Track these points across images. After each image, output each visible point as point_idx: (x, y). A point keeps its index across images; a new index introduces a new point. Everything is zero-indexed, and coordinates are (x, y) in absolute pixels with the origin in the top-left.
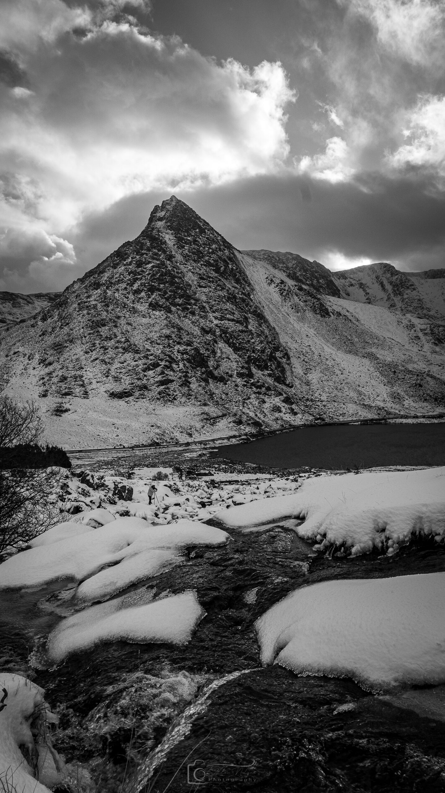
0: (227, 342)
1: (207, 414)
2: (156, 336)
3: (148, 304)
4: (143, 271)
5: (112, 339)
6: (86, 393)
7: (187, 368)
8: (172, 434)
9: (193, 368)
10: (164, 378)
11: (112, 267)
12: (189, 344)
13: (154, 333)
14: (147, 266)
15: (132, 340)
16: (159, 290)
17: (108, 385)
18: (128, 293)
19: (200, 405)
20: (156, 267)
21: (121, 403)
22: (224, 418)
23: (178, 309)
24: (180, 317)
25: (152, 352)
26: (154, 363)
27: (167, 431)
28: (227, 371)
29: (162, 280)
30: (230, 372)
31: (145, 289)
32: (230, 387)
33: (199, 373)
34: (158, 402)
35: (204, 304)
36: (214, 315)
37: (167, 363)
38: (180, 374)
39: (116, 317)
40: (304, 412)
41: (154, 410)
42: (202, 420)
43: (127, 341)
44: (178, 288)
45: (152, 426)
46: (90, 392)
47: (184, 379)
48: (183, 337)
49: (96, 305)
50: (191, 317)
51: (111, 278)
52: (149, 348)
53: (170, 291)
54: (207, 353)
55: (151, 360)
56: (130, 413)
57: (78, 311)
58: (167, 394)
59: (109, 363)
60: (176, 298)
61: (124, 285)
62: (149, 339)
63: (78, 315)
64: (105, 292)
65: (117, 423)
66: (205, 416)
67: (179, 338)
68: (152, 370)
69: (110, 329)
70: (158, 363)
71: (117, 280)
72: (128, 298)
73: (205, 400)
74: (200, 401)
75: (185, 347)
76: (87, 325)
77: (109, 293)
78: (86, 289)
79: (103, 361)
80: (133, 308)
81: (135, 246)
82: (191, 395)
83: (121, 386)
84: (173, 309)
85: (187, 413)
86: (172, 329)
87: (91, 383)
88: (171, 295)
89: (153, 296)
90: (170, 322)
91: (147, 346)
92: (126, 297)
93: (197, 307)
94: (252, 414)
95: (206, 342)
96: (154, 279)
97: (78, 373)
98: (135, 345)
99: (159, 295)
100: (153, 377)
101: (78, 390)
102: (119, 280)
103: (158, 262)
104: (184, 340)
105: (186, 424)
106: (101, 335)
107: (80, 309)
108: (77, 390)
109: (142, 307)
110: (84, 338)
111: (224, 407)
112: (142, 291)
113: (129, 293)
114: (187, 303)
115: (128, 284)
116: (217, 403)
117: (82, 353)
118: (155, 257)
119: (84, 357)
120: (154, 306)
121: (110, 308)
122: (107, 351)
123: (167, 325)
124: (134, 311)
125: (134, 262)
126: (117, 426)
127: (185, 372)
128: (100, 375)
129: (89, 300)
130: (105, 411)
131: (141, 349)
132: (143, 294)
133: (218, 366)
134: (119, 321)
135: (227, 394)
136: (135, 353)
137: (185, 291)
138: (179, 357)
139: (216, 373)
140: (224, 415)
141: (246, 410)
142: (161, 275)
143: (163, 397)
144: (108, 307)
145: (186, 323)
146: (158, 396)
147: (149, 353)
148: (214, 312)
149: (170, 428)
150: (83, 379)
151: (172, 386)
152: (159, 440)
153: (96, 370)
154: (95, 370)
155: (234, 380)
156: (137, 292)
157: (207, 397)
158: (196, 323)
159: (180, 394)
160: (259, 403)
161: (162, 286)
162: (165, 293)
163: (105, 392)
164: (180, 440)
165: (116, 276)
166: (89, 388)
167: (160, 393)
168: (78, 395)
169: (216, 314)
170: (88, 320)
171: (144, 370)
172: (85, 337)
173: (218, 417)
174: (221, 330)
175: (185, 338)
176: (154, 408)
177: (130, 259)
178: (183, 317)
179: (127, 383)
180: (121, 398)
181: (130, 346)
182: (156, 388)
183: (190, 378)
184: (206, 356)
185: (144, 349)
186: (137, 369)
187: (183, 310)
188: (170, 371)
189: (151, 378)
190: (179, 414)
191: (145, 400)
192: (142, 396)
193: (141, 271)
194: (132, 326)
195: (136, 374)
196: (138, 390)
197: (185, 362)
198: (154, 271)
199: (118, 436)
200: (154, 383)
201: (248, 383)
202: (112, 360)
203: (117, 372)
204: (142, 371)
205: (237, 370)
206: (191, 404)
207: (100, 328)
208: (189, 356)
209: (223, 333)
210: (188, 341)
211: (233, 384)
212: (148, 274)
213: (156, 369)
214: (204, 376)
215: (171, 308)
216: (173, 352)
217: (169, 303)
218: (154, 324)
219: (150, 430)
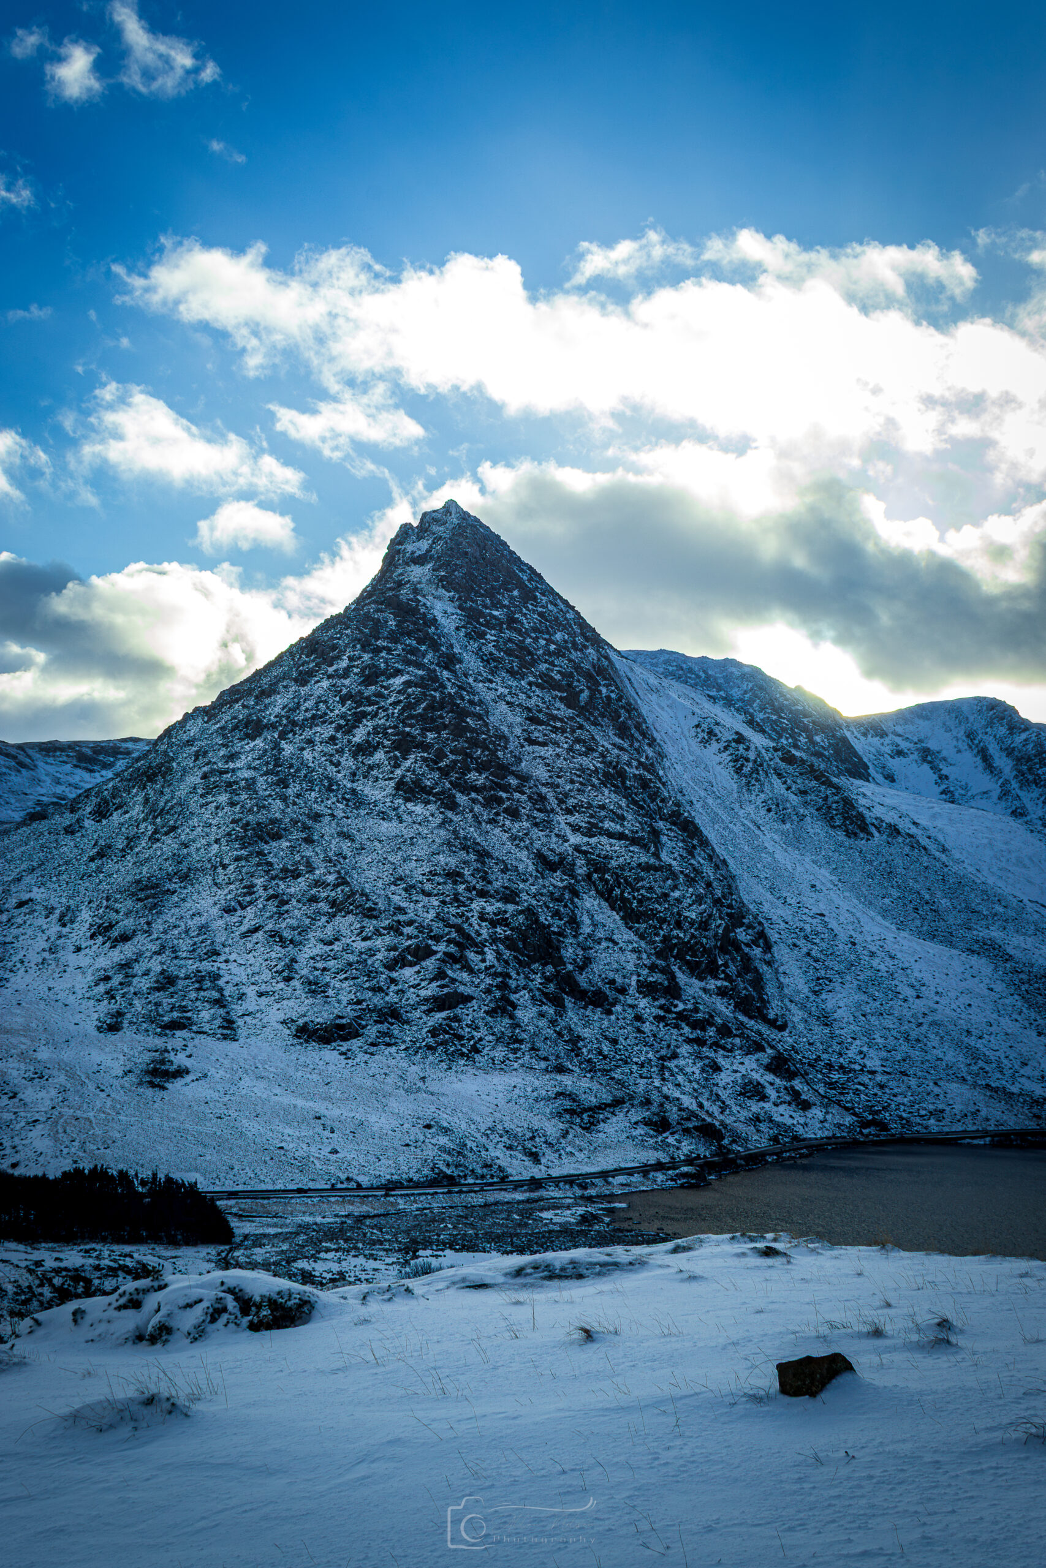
0: (606, 895)
1: (572, 1097)
2: (420, 871)
3: (392, 783)
4: (380, 695)
5: (299, 876)
6: (229, 1023)
7: (507, 962)
8: (483, 1153)
9: (520, 963)
10: (446, 990)
11: (296, 680)
12: (510, 896)
13: (414, 864)
14: (391, 681)
15: (356, 880)
16: (424, 747)
17: (291, 1003)
18: (337, 751)
19: (546, 1070)
20: (416, 686)
21: (328, 1056)
22: (617, 1110)
23: (474, 801)
24: (480, 823)
25: (411, 915)
26: (418, 947)
27: (469, 1144)
28: (611, 975)
29: (433, 720)
30: (619, 980)
31: (386, 743)
32: (621, 1023)
33: (538, 979)
34: (431, 1058)
35: (544, 790)
36: (571, 819)
37: (452, 949)
38: (488, 981)
39: (308, 816)
40: (828, 1102)
41: (423, 1079)
42: (559, 1115)
43: (342, 881)
44: (474, 743)
45: (428, 1127)
46: (240, 1022)
47: (498, 994)
48: (492, 877)
49: (253, 780)
50: (508, 823)
51: (293, 710)
52: (404, 905)
53: (451, 752)
54: (556, 925)
55: (410, 937)
56: (360, 1087)
57: (202, 796)
58: (455, 1035)
59: (292, 941)
60: (470, 771)
61: (327, 731)
62: (401, 879)
63: (202, 806)
64: (276, 746)
65: (326, 1113)
66: (568, 1104)
67: (484, 879)
68: (412, 965)
69: (292, 848)
70: (428, 946)
71: (309, 715)
72: (337, 764)
73: (558, 1057)
74: (546, 1059)
75: (499, 905)
76: (229, 834)
77: (288, 749)
78: (224, 736)
79: (276, 936)
80: (354, 791)
81: (358, 629)
82: (521, 1042)
83: (327, 1007)
84: (461, 799)
85: (517, 1091)
86: (464, 854)
87: (242, 996)
88: (455, 762)
89: (408, 763)
90: (455, 832)
91: (395, 899)
92: (332, 763)
93: (524, 797)
94: (688, 1102)
95: (552, 894)
96: (411, 717)
97: (206, 966)
98: (363, 894)
99: (424, 760)
100: (414, 987)
101: (205, 1015)
102: (314, 717)
103: (421, 673)
104: (497, 885)
105: (520, 1120)
106: (270, 864)
107: (208, 791)
108: (203, 1014)
109: (378, 792)
110: (220, 870)
111: (613, 1078)
112: (376, 748)
113: (340, 752)
114: (496, 784)
115: (339, 728)
116: (591, 1068)
117: (215, 911)
118: (412, 658)
119: (221, 923)
120: (410, 790)
121: (291, 791)
122: (285, 908)
123: (448, 844)
124: (356, 800)
125: (356, 670)
126: (328, 1123)
127: (500, 974)
128: (266, 975)
129: (231, 765)
130: (288, 1079)
131: (381, 905)
132: (379, 756)
133: (588, 961)
134: (317, 826)
135: (615, 1042)
136: (365, 916)
137: (493, 753)
138: (485, 933)
139: (582, 980)
140: (618, 1103)
141: (669, 1090)
142: (431, 707)
143: (444, 1043)
144: (287, 787)
145: (497, 839)
146: (431, 1041)
147: (402, 918)
148: (569, 812)
149: (478, 1135)
150: (221, 983)
151: (470, 1013)
152: (452, 1168)
153: (256, 961)
154: (253, 961)
155: (630, 1001)
156: (364, 749)
157: (562, 1048)
158: (522, 840)
159: (491, 1038)
160: (703, 1070)
161: (431, 736)
162: (440, 755)
163: (284, 1022)
164: (510, 1171)
165: (307, 705)
166: (238, 1009)
167: (434, 1032)
168: (206, 1028)
169: (577, 818)
170: (233, 822)
171: (391, 966)
172: (225, 867)
173: (602, 1107)
174: (589, 862)
175: (497, 880)
176: (422, 1075)
177: (344, 663)
178: (487, 823)
179: (345, 1000)
180: (327, 1041)
181: (349, 897)
182: (424, 1016)
183: (515, 993)
184: (554, 933)
185: (389, 905)
186: (369, 962)
187: (489, 802)
188: (461, 969)
189: (410, 987)
190: (492, 1092)
191: (393, 1049)
192: (387, 1039)
193: (375, 695)
194: (353, 841)
195: (369, 976)
196: (376, 1022)
197: (501, 947)
198: (409, 695)
199: (337, 1152)
200: (418, 1003)
201: (669, 1011)
202: (299, 934)
203: (316, 969)
204: (386, 967)
205: (639, 975)
206: (522, 1066)
207: (266, 843)
208: (512, 929)
209: (596, 871)
210: (506, 888)
211: (630, 1014)
212: (395, 704)
213: (424, 964)
214: (551, 987)
215: (454, 797)
216: (468, 919)
217: (451, 783)
218: (412, 838)
219: (422, 1138)
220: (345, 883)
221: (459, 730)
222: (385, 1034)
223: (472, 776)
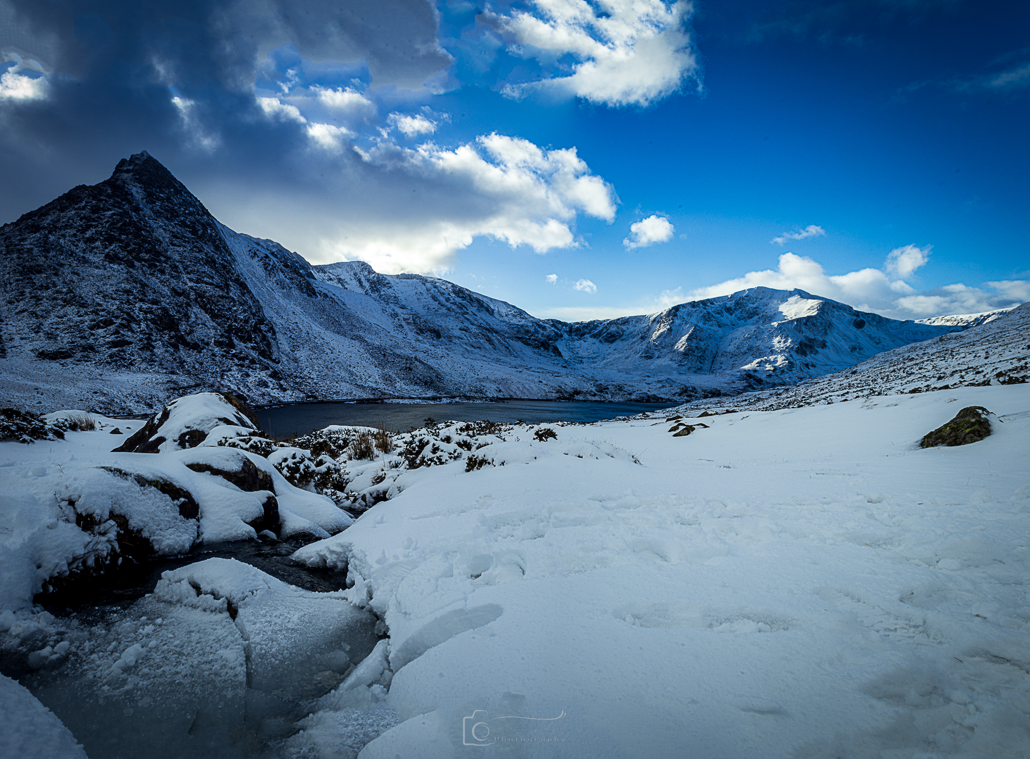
0: (204, 307)
1: (175, 383)
2: (111, 289)
3: (103, 255)
4: (100, 218)
5: (49, 289)
6: (2, 351)
7: (151, 329)
8: (123, 404)
9: (158, 330)
10: (118, 339)
11: (59, 210)
12: (155, 302)
13: (108, 286)
14: (105, 213)
15: (78, 292)
16: (121, 241)
17: (37, 342)
18: (77, 240)
19: (166, 373)
20: (118, 215)
21: (54, 366)
22: (197, 389)
23: (143, 265)
24: (146, 274)
25: (104, 307)
26: (106, 320)
27: (116, 400)
28: (203, 338)
29: (125, 230)
30: (206, 340)
31: (101, 238)
32: (206, 356)
33: (167, 337)
34: (108, 367)
35: (177, 264)
36: (189, 276)
37: (124, 322)
38: (141, 336)
39: (57, 265)
40: (294, 389)
41: (101, 375)
42: (168, 390)
43: (70, 291)
44: (145, 241)
46: (9, 350)
47: (145, 342)
48: (147, 294)
49: (32, 249)
50: (159, 275)
51: (57, 222)
52: (100, 303)
53: (133, 244)
54: (177, 316)
56: (66, 377)
57: (5, 255)
58: (122, 358)
59: (41, 316)
60: (142, 253)
61: (73, 231)
62: (101, 292)
63: (4, 259)
64: (46, 236)
65: (42, 387)
66: (172, 385)
67: (143, 294)
68: (102, 328)
69: (47, 278)
70: (112, 320)
71: (64, 224)
72: (77, 246)
73: (172, 368)
74: (166, 369)
75: (150, 305)
76: (15, 270)
77: (52, 238)
79: (34, 314)
80: (83, 257)
81: (92, 191)
83: (56, 344)
84: (137, 264)
85: (148, 380)
86: (134, 284)
87: (12, 339)
88: (135, 248)
89: (111, 247)
90: (132, 277)
91: (97, 300)
92: (74, 245)
93: (168, 266)
94: (233, 387)
95: (177, 304)
96: (115, 228)
98: (80, 297)
99: (120, 246)
100: (103, 337)
102: (66, 225)
103: (121, 211)
105: (144, 392)
106: (35, 283)
107: (8, 253)
109: (96, 258)
110: (8, 286)
111: (198, 377)
112: (96, 240)
113: (79, 241)
114: (155, 260)
115: (78, 231)
116: (189, 373)
117: (3, 303)
118: (117, 205)
119: (6, 308)
120: (112, 259)
121: (50, 254)
122: (40, 302)
123: (127, 279)
124: (85, 261)
125: (89, 207)
126: (41, 391)
127: (148, 334)
128: (26, 330)
129: (22, 243)
130: (27, 373)
131: (89, 302)
132: (98, 243)
133: (191, 332)
134: (62, 269)
135: (202, 364)
136: (80, 306)
137: (154, 247)
138: (141, 317)
139: (188, 339)
140: (197, 385)
141: (226, 382)
142: (125, 224)
143: (115, 361)
144: (49, 252)
145: (154, 281)
146: (109, 360)
147: (99, 308)
148: (188, 273)
149: (122, 397)
150: (2, 333)
151: (129, 349)
152: (103, 410)
153: (22, 324)
154: (20, 324)
155: (210, 348)
156: (91, 240)
157: (175, 365)
158: (165, 282)
159: (140, 359)
160: (242, 376)
161: (123, 237)
162: (128, 245)
163: (32, 351)
164: (134, 411)
165: (64, 220)
166: (9, 344)
167: (111, 356)
169: (192, 276)
170: (17, 265)
172: (11, 284)
173: (189, 387)
174: (196, 294)
175: (150, 296)
176: (100, 373)
177: (84, 204)
178: (149, 275)
179: (65, 341)
180: (54, 359)
181: (73, 298)
182: (107, 350)
183: (155, 342)
184: (176, 319)
185: (94, 302)
186: (81, 326)
187: (150, 267)
188: (128, 331)
189: (101, 337)
190: (135, 381)
191: (89, 363)
192: (86, 359)
193: (97, 218)
194: (79, 276)
195: (80, 332)
196: (81, 351)
197: (149, 323)
198: (114, 219)
199: (40, 403)
200: (104, 344)
201: (228, 353)
202: (46, 313)
203: (52, 328)
204: (89, 328)
205: (215, 338)
206: (154, 371)
207: (34, 274)
208: (155, 315)
209: (199, 297)
210: (154, 299)
211: (210, 353)
212: (106, 222)
213: (109, 328)
214: (173, 341)
215: (134, 262)
216: (133, 310)
217: (132, 257)
218: (109, 276)
219: (91, 397)
220: (72, 292)
221: (137, 235)
222: (86, 357)
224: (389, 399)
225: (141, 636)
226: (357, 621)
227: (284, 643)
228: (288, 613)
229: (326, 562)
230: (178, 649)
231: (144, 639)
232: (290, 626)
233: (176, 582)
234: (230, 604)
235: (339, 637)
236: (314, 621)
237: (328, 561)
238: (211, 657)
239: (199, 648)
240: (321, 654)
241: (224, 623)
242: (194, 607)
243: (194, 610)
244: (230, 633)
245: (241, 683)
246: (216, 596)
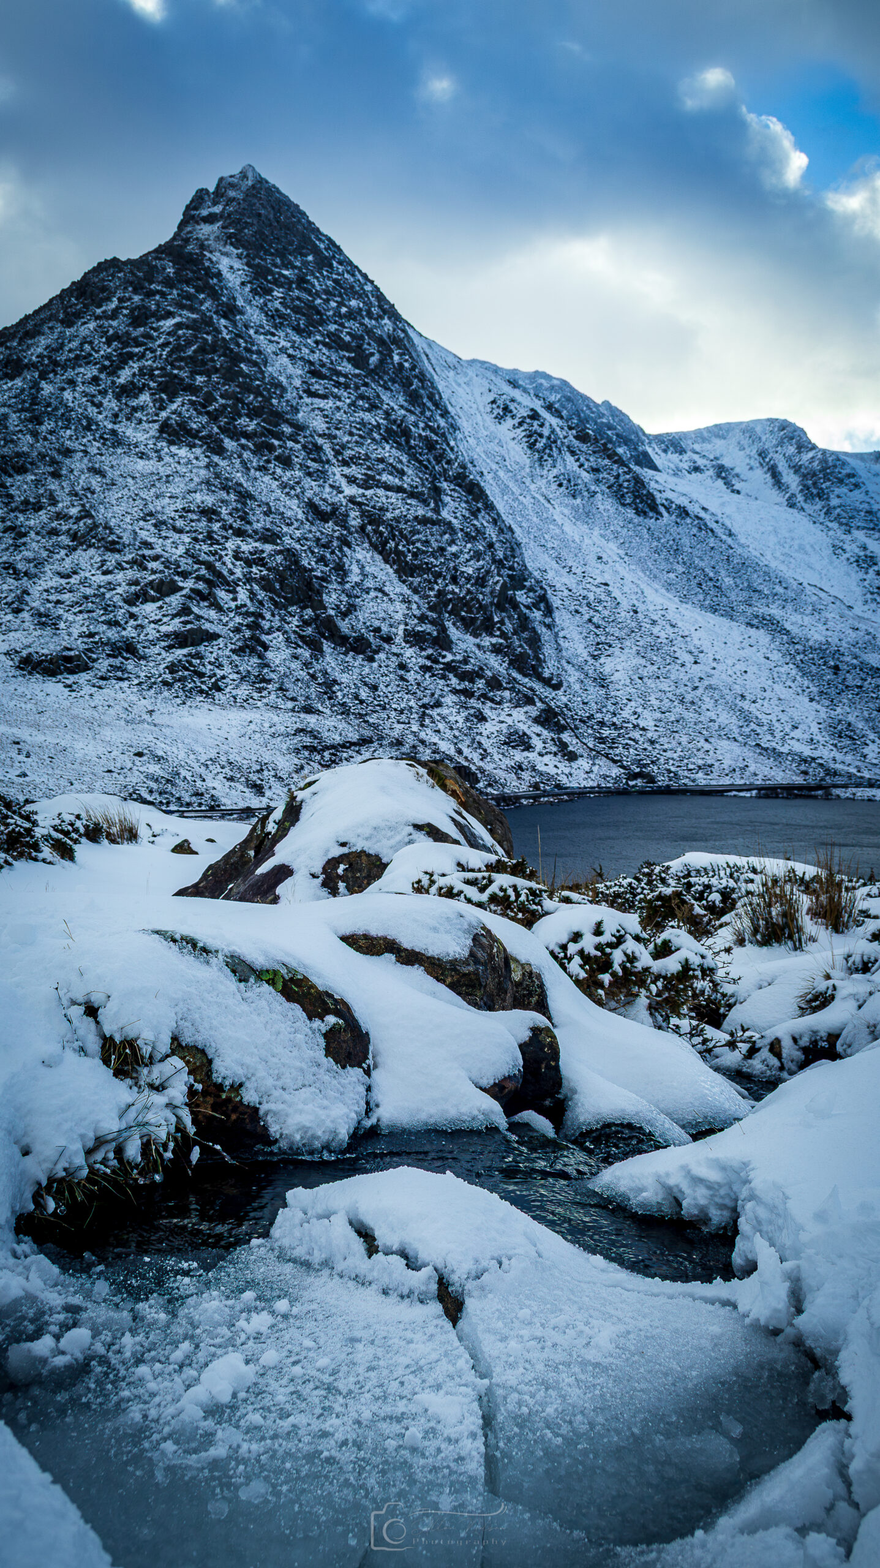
0: (380, 548)
1: (313, 734)
2: (173, 507)
3: (156, 426)
4: (148, 336)
5: (40, 508)
7: (261, 603)
8: (199, 783)
9: (276, 604)
10: (189, 626)
11: (62, 322)
12: (270, 537)
13: (167, 500)
14: (161, 323)
15: (101, 514)
16: (193, 389)
17: (18, 635)
18: (100, 392)
19: (293, 710)
20: (188, 327)
21: (53, 689)
22: (363, 749)
23: (243, 447)
24: (248, 469)
25: (158, 550)
26: (162, 582)
27: (183, 773)
28: (377, 623)
29: (204, 363)
30: (385, 629)
31: (152, 384)
32: (384, 670)
33: (295, 621)
34: (166, 694)
35: (320, 441)
36: (347, 471)
37: (201, 586)
38: (238, 619)
39: (59, 451)
40: (595, 754)
41: (151, 712)
42: (297, 751)
43: (86, 514)
44: (247, 388)
45: (140, 754)
47: (248, 634)
48: (251, 518)
50: (279, 471)
51: (56, 350)
52: (150, 540)
53: (222, 396)
54: (319, 570)
55: (154, 572)
56: (76, 717)
58: (195, 672)
59: (26, 574)
60: (240, 416)
61: (91, 372)
62: (151, 514)
64: (35, 386)
65: (28, 739)
66: (308, 740)
67: (242, 518)
68: (154, 600)
69: (37, 483)
70: (174, 582)
71: (72, 355)
72: (99, 405)
73: (308, 698)
74: (293, 699)
75: (257, 544)
77: (47, 389)
79: (9, 568)
80: (114, 432)
81: (131, 272)
82: (269, 681)
83: (56, 639)
84: (229, 444)
85: (253, 726)
86: (223, 494)
88: (224, 406)
89: (174, 406)
90: (218, 475)
91: (143, 535)
92: (93, 404)
93: (299, 446)
94: (446, 747)
95: (318, 540)
96: (181, 359)
98: (107, 527)
99: (192, 403)
100: (155, 622)
102: (77, 357)
103: (194, 316)
104: (257, 526)
105: (246, 754)
106: (11, 497)
109: (141, 434)
111: (366, 722)
112: (141, 390)
113: (104, 393)
114: (269, 431)
115: (103, 369)
116: (345, 711)
118: (187, 302)
120: (175, 433)
121: (43, 428)
122: (23, 540)
123: (208, 483)
124: (116, 440)
125: (125, 312)
126: (25, 748)
127: (253, 614)
131: (126, 538)
132: (145, 398)
133: (351, 608)
134: (67, 461)
135: (374, 688)
136: (107, 549)
137: (267, 400)
138: (238, 573)
139: (344, 626)
140: (364, 742)
141: (428, 735)
142: (202, 350)
143: (182, 679)
144: (40, 423)
145: (265, 487)
146: (168, 677)
147: (147, 552)
148: (345, 463)
149: (196, 765)
151: (211, 652)
152: (156, 795)
155: (395, 649)
156: (129, 391)
157: (313, 691)
158: (293, 488)
159: (235, 676)
160: (467, 719)
161: (200, 379)
162: (209, 399)
163: (7, 654)
164: (224, 800)
165: (71, 346)
167: (172, 668)
169: (354, 470)
171: (131, 601)
173: (347, 745)
174: (363, 514)
175: (258, 521)
176: (150, 708)
177: (114, 304)
178: (256, 470)
179: (75, 633)
180: (53, 674)
181: (91, 530)
182: (163, 652)
183: (268, 634)
184: (317, 577)
185: (135, 539)
186: (108, 596)
187: (258, 450)
188: (209, 607)
189: (150, 622)
190: (225, 727)
191: (125, 684)
192: (119, 674)
193: (143, 336)
194: (104, 476)
195: (106, 610)
196: (109, 656)
197: (256, 587)
198: (179, 337)
199: (25, 775)
200: (158, 639)
201: (436, 662)
202: (35, 566)
203: (48, 601)
204: (125, 601)
205: (406, 624)
206: (267, 705)
207: (10, 476)
208: (269, 569)
209: (370, 523)
210: (268, 530)
211: (394, 662)
212: (163, 346)
213: (167, 600)
214: (309, 631)
215: (222, 441)
216: (221, 557)
217: (219, 427)
218: (168, 476)
219: (129, 765)
220: (88, 515)
221: (230, 375)
222: (119, 668)
223: (243, 421)
224: (845, 786)
225: (243, 1337)
226: (761, 1366)
227: (575, 1394)
228: (587, 1323)
229: (680, 1205)
230: (327, 1379)
231: (251, 1343)
232: (591, 1355)
233: (320, 1217)
234: (443, 1284)
235: (714, 1399)
236: (650, 1352)
237: (685, 1204)
238: (401, 1407)
239: (374, 1382)
240: (668, 1435)
241: (431, 1329)
242: (361, 1281)
243: (361, 1289)
244: (446, 1354)
245: (473, 1480)
246: (412, 1264)
